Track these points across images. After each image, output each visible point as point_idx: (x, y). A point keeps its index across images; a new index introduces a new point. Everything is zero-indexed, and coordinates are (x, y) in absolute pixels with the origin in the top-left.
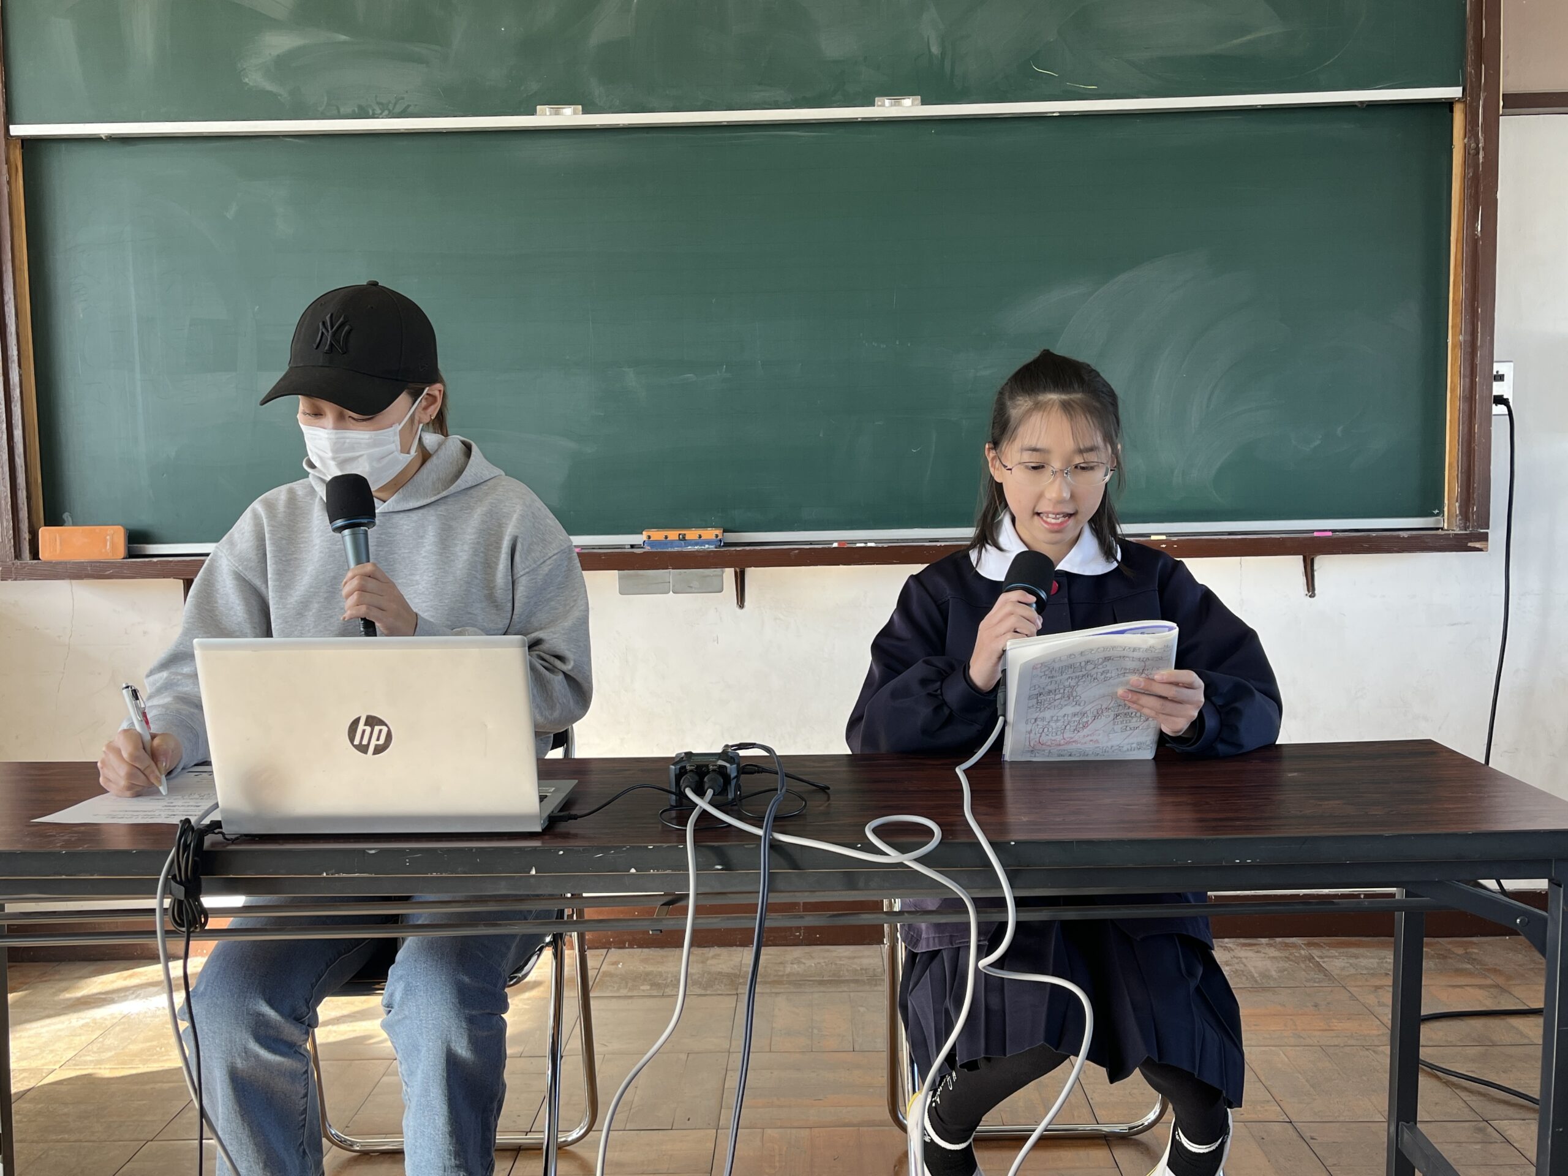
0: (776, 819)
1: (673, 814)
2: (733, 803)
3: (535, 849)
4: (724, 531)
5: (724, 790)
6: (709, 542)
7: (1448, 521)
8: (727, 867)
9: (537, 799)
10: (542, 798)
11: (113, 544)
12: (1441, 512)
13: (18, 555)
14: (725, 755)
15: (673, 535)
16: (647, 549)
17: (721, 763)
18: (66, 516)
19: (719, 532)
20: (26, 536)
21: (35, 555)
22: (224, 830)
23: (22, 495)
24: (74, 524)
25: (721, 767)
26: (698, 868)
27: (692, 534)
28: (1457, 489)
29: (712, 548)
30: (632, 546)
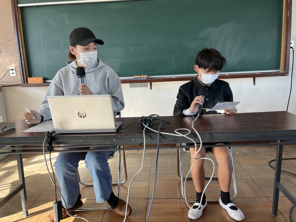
0: (161, 129)
1: (141, 128)
2: (152, 126)
3: (114, 136)
4: (148, 76)
5: (150, 123)
6: (145, 78)
7: (281, 70)
8: (152, 138)
9: (115, 126)
10: (116, 126)
11: (41, 81)
12: (280, 69)
13: (24, 83)
14: (150, 117)
15: (139, 77)
16: (134, 79)
17: (149, 118)
18: (32, 76)
19: (147, 76)
20: (25, 79)
21: (27, 83)
22: (56, 133)
23: (24, 72)
24: (34, 77)
25: (149, 119)
26: (146, 139)
27: (142, 76)
28: (283, 64)
29: (146, 79)
30: (132, 79)
